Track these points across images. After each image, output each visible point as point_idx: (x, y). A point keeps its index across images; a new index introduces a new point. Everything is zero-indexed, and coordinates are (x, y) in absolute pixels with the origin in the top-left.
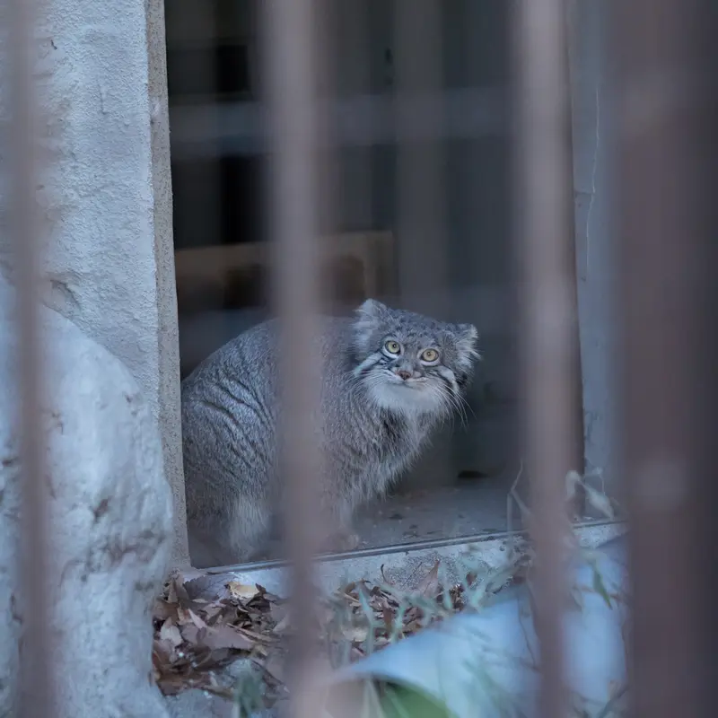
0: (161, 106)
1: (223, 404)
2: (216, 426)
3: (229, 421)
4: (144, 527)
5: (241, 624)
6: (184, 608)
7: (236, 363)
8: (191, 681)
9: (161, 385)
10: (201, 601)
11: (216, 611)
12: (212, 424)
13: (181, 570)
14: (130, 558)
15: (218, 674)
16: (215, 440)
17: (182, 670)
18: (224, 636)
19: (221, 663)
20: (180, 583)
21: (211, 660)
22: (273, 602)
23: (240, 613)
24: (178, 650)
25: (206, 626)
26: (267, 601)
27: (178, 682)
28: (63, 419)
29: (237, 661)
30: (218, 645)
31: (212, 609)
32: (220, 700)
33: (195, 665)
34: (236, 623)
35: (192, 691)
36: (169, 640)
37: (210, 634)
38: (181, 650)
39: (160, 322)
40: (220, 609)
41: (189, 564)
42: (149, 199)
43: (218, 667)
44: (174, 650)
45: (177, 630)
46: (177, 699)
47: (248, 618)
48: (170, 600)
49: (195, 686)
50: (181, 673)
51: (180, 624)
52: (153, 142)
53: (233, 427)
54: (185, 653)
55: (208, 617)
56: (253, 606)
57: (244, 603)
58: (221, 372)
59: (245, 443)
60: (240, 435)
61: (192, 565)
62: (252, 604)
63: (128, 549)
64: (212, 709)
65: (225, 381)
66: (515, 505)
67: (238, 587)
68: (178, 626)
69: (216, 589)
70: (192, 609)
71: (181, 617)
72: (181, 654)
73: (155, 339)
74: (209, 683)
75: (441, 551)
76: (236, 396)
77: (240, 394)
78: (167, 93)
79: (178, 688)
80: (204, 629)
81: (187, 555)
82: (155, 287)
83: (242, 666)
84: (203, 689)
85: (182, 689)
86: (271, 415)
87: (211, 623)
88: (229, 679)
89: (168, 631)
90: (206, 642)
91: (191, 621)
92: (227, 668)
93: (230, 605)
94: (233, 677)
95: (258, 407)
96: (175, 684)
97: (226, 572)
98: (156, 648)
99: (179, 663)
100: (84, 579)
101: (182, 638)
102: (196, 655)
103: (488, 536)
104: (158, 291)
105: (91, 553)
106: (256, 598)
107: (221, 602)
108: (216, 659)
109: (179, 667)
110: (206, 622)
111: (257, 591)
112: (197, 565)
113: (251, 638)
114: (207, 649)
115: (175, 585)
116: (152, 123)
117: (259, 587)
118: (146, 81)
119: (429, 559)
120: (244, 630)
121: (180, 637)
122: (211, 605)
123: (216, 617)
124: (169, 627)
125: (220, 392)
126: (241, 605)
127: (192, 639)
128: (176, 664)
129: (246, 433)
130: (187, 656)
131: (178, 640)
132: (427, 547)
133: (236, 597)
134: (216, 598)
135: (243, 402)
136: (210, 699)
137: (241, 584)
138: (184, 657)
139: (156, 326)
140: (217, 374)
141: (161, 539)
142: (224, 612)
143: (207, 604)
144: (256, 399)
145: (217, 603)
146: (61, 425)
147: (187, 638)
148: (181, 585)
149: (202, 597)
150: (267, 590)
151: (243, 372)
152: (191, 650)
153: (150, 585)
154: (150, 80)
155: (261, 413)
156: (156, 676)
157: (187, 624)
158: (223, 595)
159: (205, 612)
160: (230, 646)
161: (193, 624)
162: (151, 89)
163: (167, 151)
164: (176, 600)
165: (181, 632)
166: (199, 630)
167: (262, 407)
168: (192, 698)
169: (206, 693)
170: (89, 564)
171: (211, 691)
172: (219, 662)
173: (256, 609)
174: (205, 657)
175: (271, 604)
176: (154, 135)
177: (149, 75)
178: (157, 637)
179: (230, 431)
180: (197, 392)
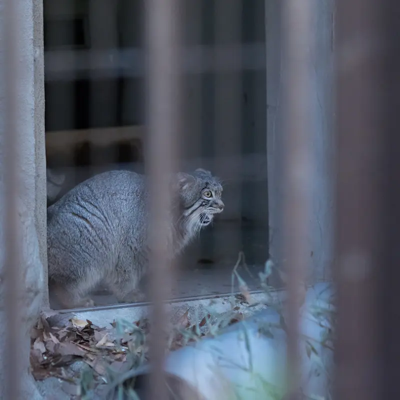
0: (40, 51)
1: (83, 215)
2: (80, 227)
3: (87, 225)
4: (27, 286)
5: (79, 342)
6: (47, 332)
7: (87, 193)
8: (51, 373)
9: (36, 208)
10: (56, 328)
11: (65, 334)
12: (78, 227)
13: (45, 311)
15: (66, 369)
16: (79, 235)
17: (46, 366)
18: (69, 348)
19: (67, 363)
20: (44, 319)
21: (62, 361)
22: (96, 330)
23: (77, 335)
24: (44, 355)
25: (59, 342)
26: (93, 329)
27: (44, 373)
29: (76, 362)
30: (66, 353)
31: (62, 333)
32: (67, 384)
33: (53, 364)
34: (75, 341)
35: (52, 378)
36: (39, 350)
37: (62, 347)
38: (46, 355)
39: (36, 172)
40: (66, 333)
41: (48, 308)
42: (32, 103)
43: (66, 365)
44: (41, 355)
45: (44, 345)
46: (43, 383)
47: (82, 338)
48: (39, 327)
49: (54, 376)
50: (45, 368)
51: (45, 341)
52: (35, 72)
53: (90, 229)
54: (48, 357)
55: (60, 337)
56: (85, 332)
57: (80, 330)
58: (79, 198)
59: (97, 238)
60: (94, 234)
61: (51, 309)
62: (84, 330)
64: (62, 389)
65: (83, 203)
66: (236, 278)
67: (76, 321)
68: (44, 342)
69: (64, 322)
70: (51, 332)
71: (45, 337)
72: (45, 358)
73: (34, 181)
74: (61, 374)
75: (190, 304)
76: (91, 211)
77: (93, 210)
78: (43, 44)
79: (44, 376)
80: (59, 344)
81: (48, 302)
82: (34, 153)
83: (78, 365)
84: (58, 377)
85: (46, 377)
86: (113, 226)
87: (62, 340)
88: (72, 372)
89: (38, 344)
90: (59, 352)
91: (51, 339)
92: (71, 366)
93: (72, 331)
94: (74, 371)
95: (104, 220)
96: (42, 374)
97: (70, 312)
98: (31, 354)
99: (45, 363)
101: (46, 349)
102: (54, 358)
103: (215, 296)
104: (36, 154)
106: (86, 327)
107: (67, 329)
108: (65, 361)
109: (44, 365)
110: (59, 339)
111: (87, 324)
112: (53, 308)
113: (84, 349)
114: (60, 355)
115: (41, 318)
116: (35, 61)
117: (88, 321)
118: (32, 37)
119: (183, 307)
120: (80, 345)
121: (45, 348)
122: (62, 331)
123: (64, 337)
124: (38, 342)
125: (81, 208)
126: (78, 331)
127: (51, 349)
128: (43, 363)
129: (98, 232)
130: (49, 359)
131: (44, 350)
132: (182, 301)
133: (75, 326)
134: (64, 327)
135: (95, 215)
136: (61, 383)
137: (78, 319)
138: (47, 359)
139: (34, 174)
140: (77, 199)
141: (36, 293)
142: (69, 335)
143: (59, 330)
144: (103, 214)
145: (65, 330)
147: (49, 348)
148: (45, 319)
149: (56, 326)
150: (93, 323)
151: (93, 198)
152: (51, 355)
153: (30, 319)
154: (34, 37)
155: (106, 223)
156: (32, 370)
157: (49, 341)
158: (68, 325)
159: (58, 334)
160: (73, 354)
161: (52, 341)
162: (34, 42)
163: (43, 77)
164: (42, 327)
165: (45, 345)
166: (56, 344)
167: (107, 220)
168: (52, 382)
169: (59, 380)
171: (62, 379)
172: (66, 362)
173: (86, 333)
174: (58, 360)
175: (95, 331)
176: (36, 68)
177: (34, 34)
178: (32, 348)
179: (88, 231)
180: (67, 208)
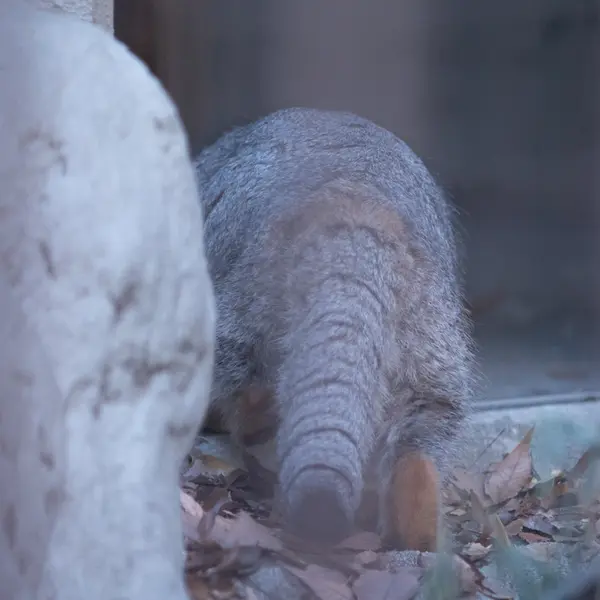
4: (181, 333)
14: (161, 382)
28: (65, 150)
29: (264, 569)
63: (160, 368)
100: (96, 412)
105: (106, 370)
146: (62, 160)
170: (104, 388)
